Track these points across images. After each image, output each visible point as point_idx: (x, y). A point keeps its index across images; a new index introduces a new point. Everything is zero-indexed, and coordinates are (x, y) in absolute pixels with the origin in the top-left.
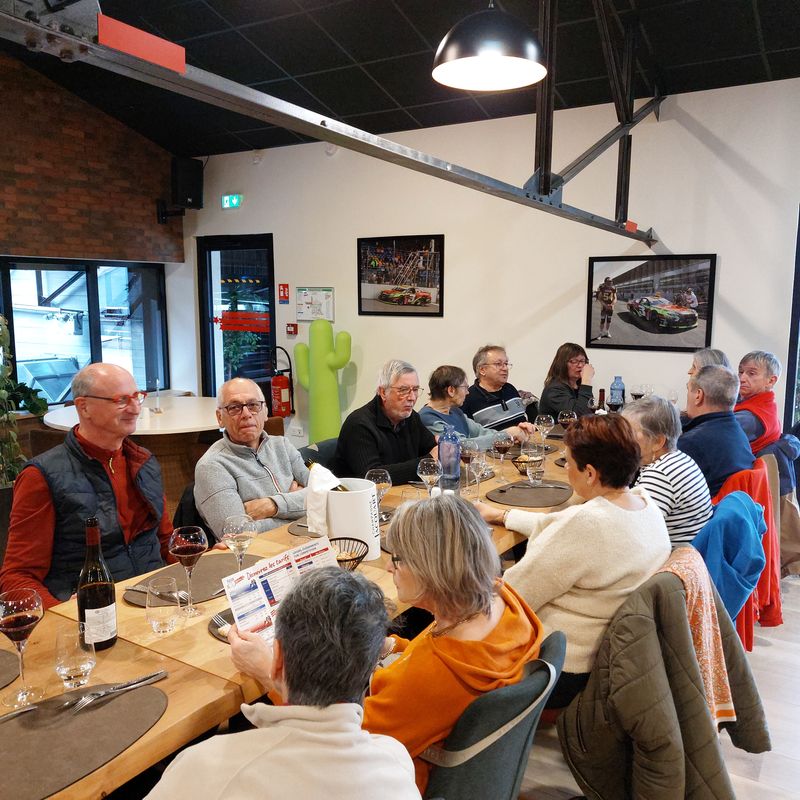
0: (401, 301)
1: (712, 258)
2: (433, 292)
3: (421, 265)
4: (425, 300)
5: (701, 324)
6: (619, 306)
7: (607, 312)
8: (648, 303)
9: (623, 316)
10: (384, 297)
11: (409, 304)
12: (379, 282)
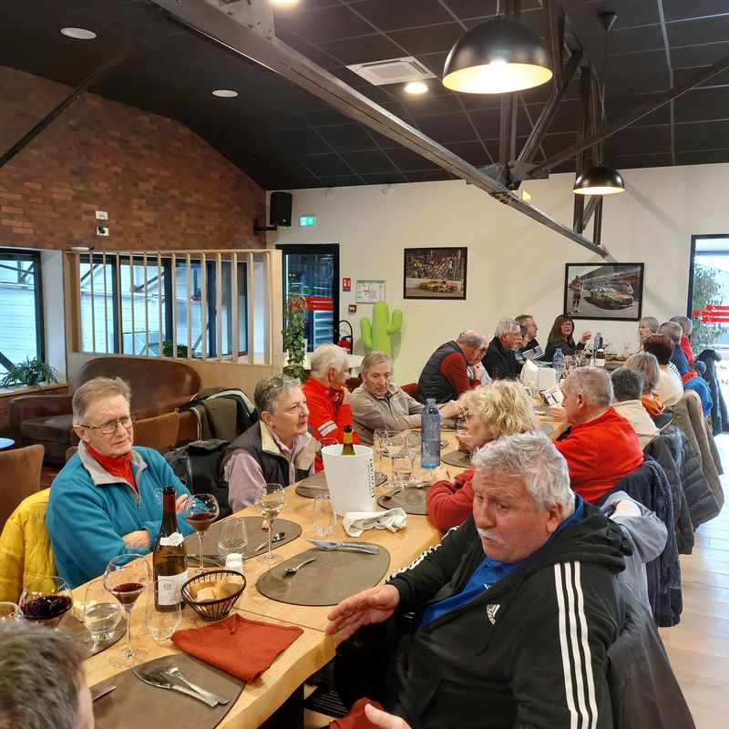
2: (459, 284)
3: (450, 266)
5: (635, 304)
7: (577, 297)
8: (603, 291)
9: (587, 299)
11: (442, 291)
12: (420, 277)
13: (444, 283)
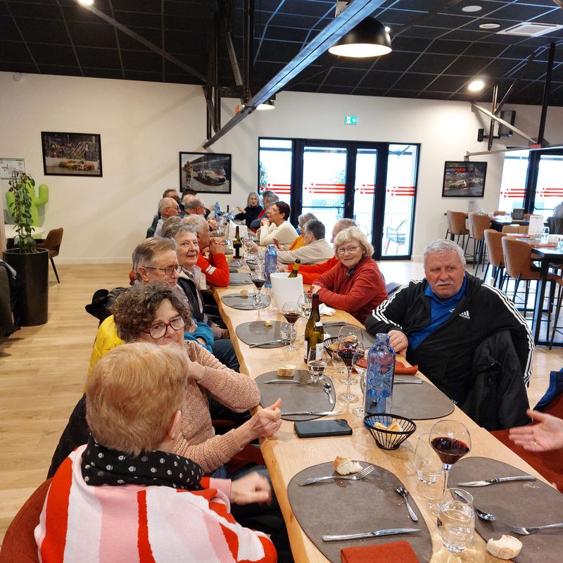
0: (74, 168)
1: (230, 156)
2: (96, 164)
3: (87, 149)
4: (90, 168)
5: (227, 182)
6: (194, 174)
7: (189, 176)
8: (206, 173)
9: (195, 178)
10: (62, 166)
11: (80, 170)
12: (59, 157)
13: (83, 163)
